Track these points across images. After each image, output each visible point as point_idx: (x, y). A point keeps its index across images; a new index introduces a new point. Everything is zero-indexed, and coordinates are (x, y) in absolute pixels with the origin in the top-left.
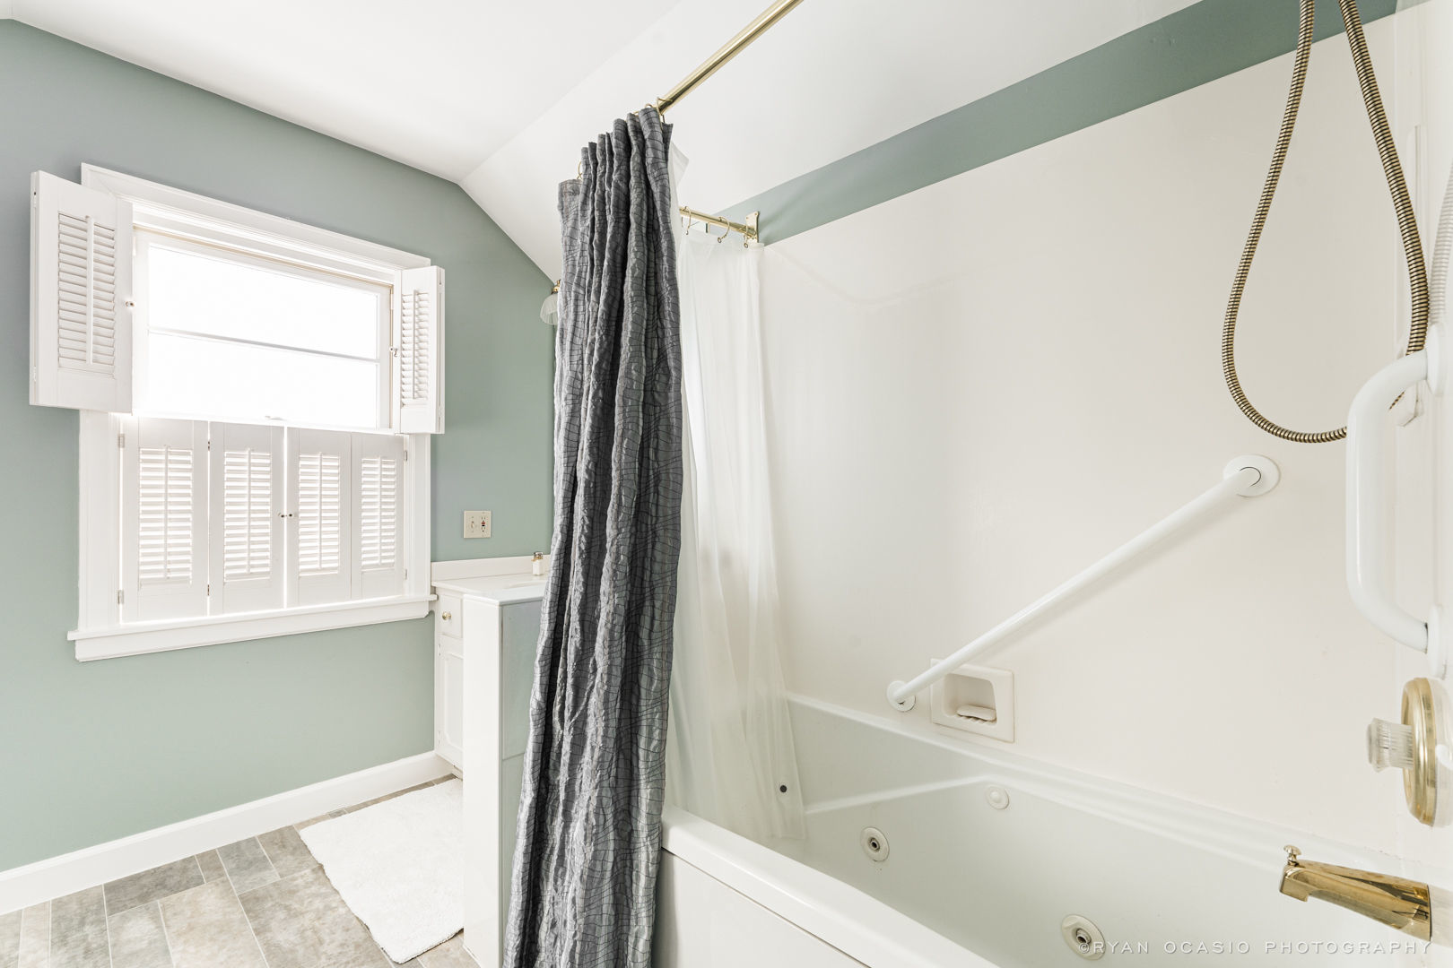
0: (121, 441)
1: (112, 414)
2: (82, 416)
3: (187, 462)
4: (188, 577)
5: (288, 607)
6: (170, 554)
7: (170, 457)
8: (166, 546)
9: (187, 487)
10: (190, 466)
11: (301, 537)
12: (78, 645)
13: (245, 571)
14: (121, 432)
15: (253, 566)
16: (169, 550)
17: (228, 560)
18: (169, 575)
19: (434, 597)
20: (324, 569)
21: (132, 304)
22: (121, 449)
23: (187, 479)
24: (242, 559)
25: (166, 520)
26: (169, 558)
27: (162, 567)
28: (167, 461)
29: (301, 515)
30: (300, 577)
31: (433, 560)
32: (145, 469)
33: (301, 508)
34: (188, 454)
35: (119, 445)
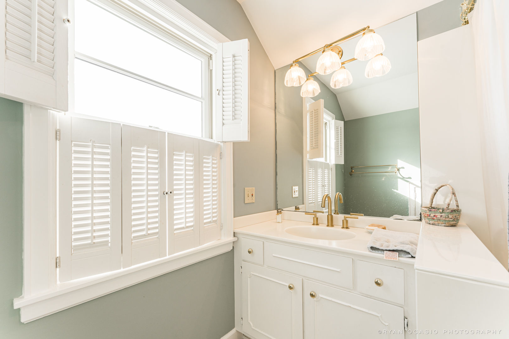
0: (57, 135)
1: (51, 111)
2: (26, 109)
3: (107, 154)
4: (108, 241)
5: (168, 255)
6: (95, 224)
7: (95, 150)
8: (93, 218)
9: (107, 173)
10: (108, 157)
11: (175, 207)
12: (22, 312)
13: (144, 233)
14: (58, 128)
15: (149, 229)
16: (95, 221)
17: (135, 226)
18: (94, 241)
19: (235, 239)
20: (188, 227)
21: (68, 21)
22: (58, 141)
23: (106, 166)
24: (142, 225)
25: (93, 198)
26: (95, 228)
27: (89, 235)
28: (93, 153)
29: (175, 192)
30: (175, 234)
31: (234, 217)
32: (76, 159)
33: (175, 187)
34: (107, 148)
35: (56, 138)
